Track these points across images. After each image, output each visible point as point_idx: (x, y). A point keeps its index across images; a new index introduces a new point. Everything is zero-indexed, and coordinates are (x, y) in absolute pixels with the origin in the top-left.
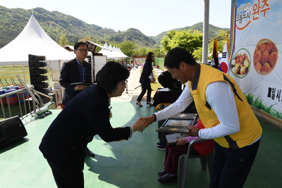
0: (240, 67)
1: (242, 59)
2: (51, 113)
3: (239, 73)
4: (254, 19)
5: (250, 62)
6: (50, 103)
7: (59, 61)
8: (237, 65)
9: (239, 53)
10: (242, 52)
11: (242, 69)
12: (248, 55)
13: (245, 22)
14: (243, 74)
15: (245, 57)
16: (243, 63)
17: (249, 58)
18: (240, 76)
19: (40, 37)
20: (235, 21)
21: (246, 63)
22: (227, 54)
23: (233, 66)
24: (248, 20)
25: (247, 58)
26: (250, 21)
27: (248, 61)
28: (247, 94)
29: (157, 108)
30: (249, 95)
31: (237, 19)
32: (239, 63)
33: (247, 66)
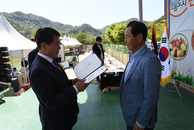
0: (176, 51)
1: (177, 43)
2: (4, 102)
3: (175, 55)
4: (191, 6)
5: (187, 46)
6: (8, 89)
7: (22, 50)
8: (174, 49)
9: (175, 38)
10: (179, 37)
11: (179, 53)
12: (184, 38)
13: (180, 10)
14: (181, 56)
15: (182, 42)
16: (179, 47)
17: (186, 42)
18: (178, 58)
19: (9, 31)
21: (183, 46)
22: (167, 39)
23: (171, 50)
24: (184, 7)
25: (184, 42)
26: (187, 8)
27: (185, 44)
28: (186, 76)
29: (103, 91)
30: (188, 76)
31: (171, 8)
32: (176, 47)
33: (184, 50)
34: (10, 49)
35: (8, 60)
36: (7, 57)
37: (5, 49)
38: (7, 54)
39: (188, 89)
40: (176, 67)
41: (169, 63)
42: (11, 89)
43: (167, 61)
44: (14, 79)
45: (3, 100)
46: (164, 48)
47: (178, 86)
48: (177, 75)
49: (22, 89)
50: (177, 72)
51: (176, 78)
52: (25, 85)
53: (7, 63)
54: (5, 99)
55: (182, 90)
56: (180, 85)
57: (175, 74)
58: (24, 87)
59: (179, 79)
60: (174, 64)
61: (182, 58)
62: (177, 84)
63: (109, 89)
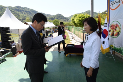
0: (113, 32)
1: (114, 27)
3: (113, 35)
7: (19, 30)
8: (112, 31)
9: (113, 24)
10: (115, 23)
11: (115, 33)
12: (119, 24)
13: (116, 5)
14: (116, 35)
15: (117, 26)
16: (116, 29)
17: (119, 26)
18: (114, 37)
20: (110, 5)
21: (118, 29)
24: (118, 4)
25: (118, 26)
26: (120, 5)
27: (119, 28)
28: (119, 48)
29: (66, 56)
30: (120, 48)
31: (111, 4)
32: (113, 29)
33: (118, 31)
34: (11, 28)
35: (10, 35)
36: (9, 34)
37: (8, 28)
38: (9, 32)
39: (120, 56)
40: (113, 42)
41: (108, 40)
42: (10, 53)
43: (107, 38)
44: (13, 47)
45: (5, 60)
46: (105, 30)
47: (114, 54)
48: (114, 47)
49: (18, 53)
50: (114, 45)
51: (113, 49)
52: (20, 50)
53: (9, 37)
54: (6, 58)
55: (116, 57)
56: (115, 54)
57: (112, 46)
58: (19, 52)
59: (115, 50)
60: (112, 40)
61: (116, 36)
62: (113, 53)
63: (70, 55)
